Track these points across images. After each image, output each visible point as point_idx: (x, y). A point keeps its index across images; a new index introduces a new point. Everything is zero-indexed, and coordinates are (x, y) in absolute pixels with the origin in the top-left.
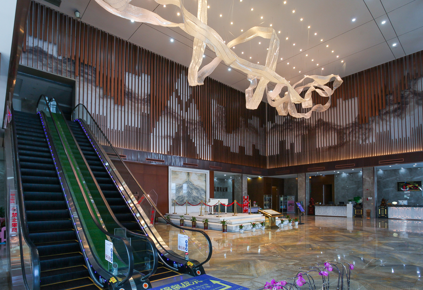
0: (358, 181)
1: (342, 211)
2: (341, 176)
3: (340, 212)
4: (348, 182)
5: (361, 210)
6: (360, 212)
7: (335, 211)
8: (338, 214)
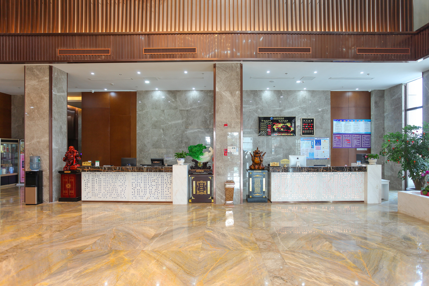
0: (187, 110)
1: (160, 187)
2: (152, 97)
3: (153, 191)
4: (165, 111)
5: (209, 182)
6: (205, 188)
7: (139, 188)
8: (148, 195)
